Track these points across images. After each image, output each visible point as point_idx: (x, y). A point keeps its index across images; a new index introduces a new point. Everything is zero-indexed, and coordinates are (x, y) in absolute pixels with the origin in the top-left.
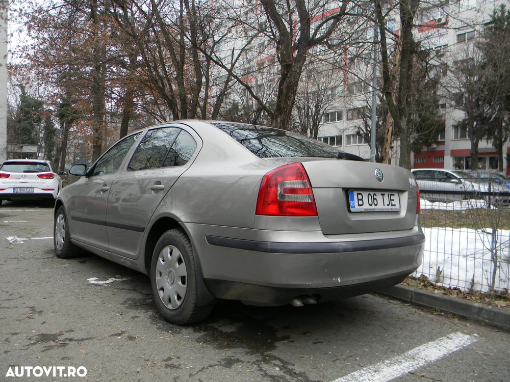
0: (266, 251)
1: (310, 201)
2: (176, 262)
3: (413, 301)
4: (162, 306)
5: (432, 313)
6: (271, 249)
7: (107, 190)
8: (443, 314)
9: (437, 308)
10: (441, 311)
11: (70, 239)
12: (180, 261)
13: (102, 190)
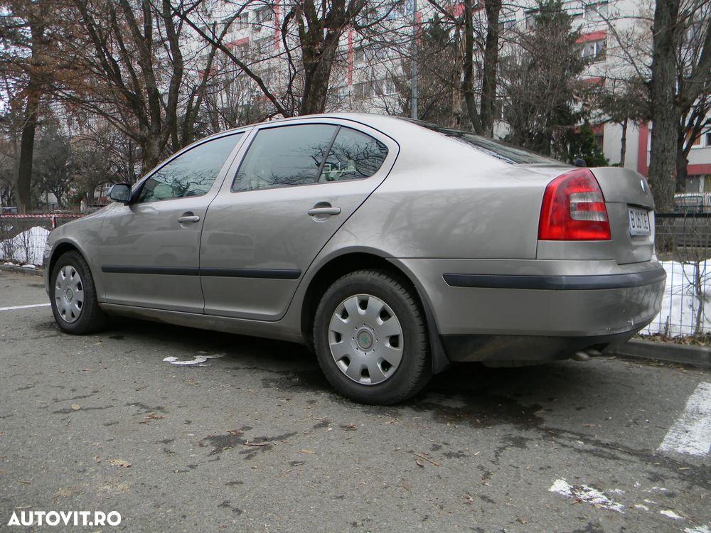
0: (560, 287)
1: (602, 220)
2: (377, 317)
3: (618, 352)
4: (347, 382)
5: (648, 365)
6: (568, 285)
7: (198, 221)
8: (662, 364)
9: (652, 358)
10: (659, 362)
11: (96, 302)
12: (384, 315)
13: (181, 222)
